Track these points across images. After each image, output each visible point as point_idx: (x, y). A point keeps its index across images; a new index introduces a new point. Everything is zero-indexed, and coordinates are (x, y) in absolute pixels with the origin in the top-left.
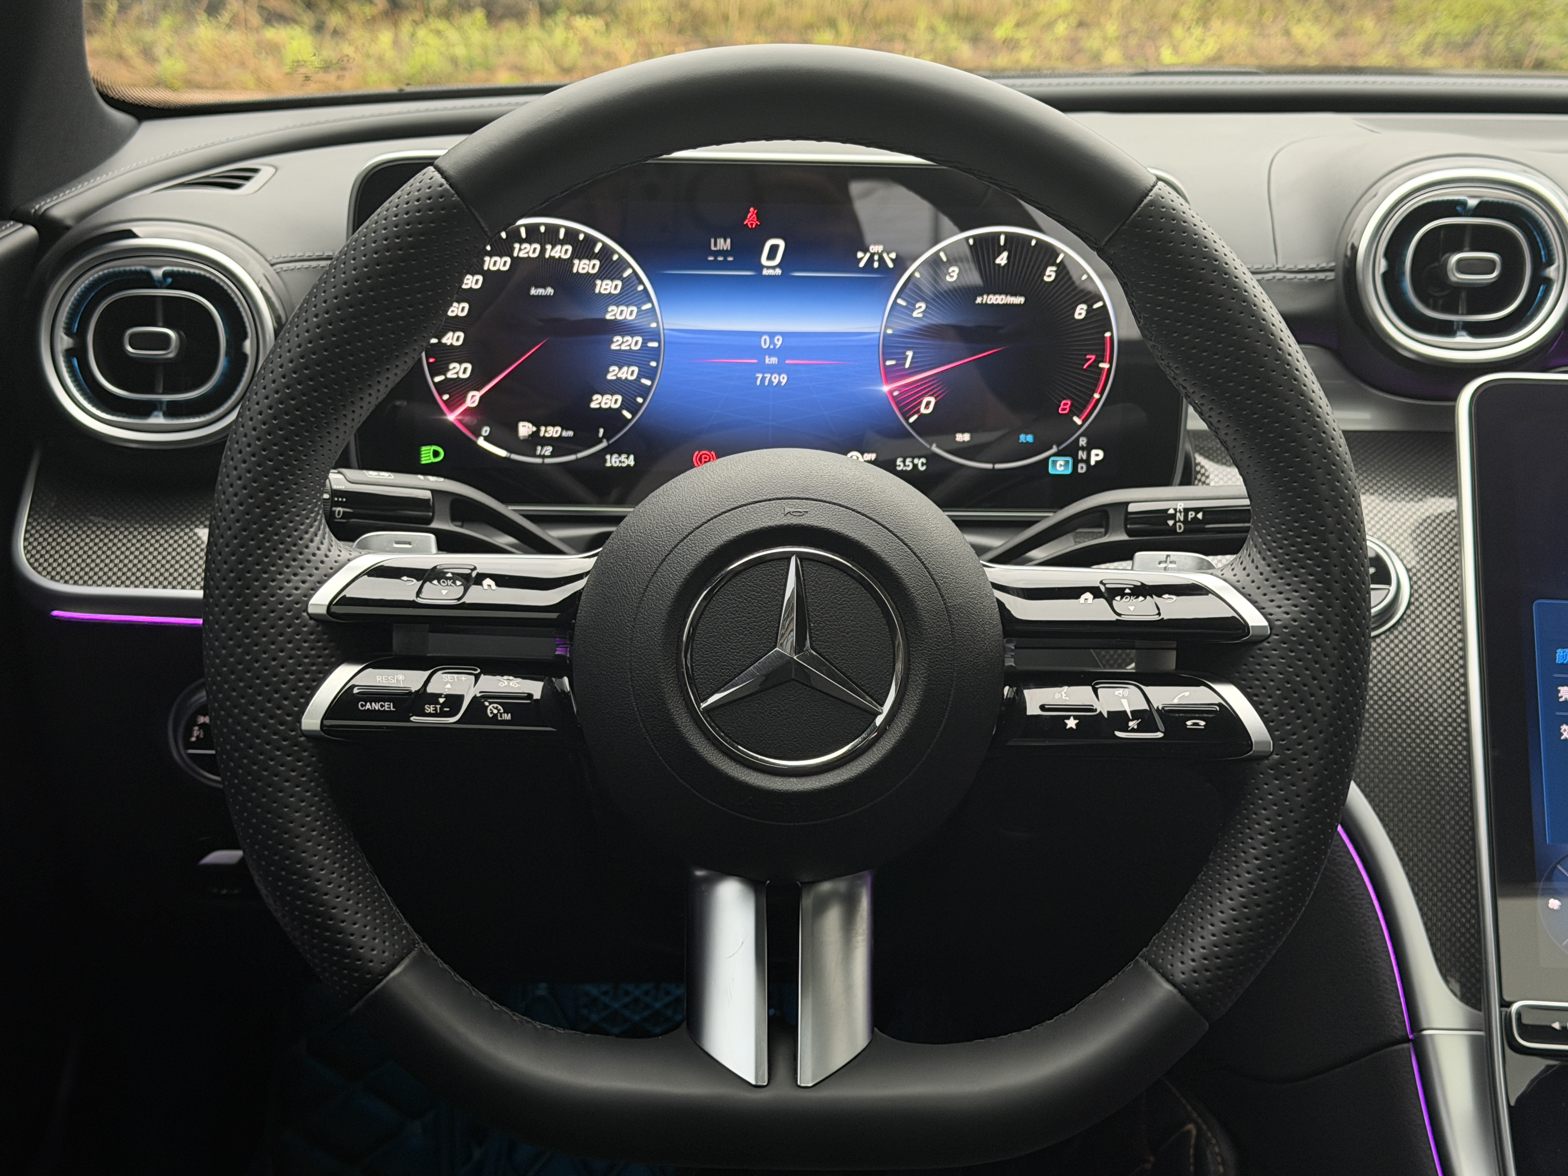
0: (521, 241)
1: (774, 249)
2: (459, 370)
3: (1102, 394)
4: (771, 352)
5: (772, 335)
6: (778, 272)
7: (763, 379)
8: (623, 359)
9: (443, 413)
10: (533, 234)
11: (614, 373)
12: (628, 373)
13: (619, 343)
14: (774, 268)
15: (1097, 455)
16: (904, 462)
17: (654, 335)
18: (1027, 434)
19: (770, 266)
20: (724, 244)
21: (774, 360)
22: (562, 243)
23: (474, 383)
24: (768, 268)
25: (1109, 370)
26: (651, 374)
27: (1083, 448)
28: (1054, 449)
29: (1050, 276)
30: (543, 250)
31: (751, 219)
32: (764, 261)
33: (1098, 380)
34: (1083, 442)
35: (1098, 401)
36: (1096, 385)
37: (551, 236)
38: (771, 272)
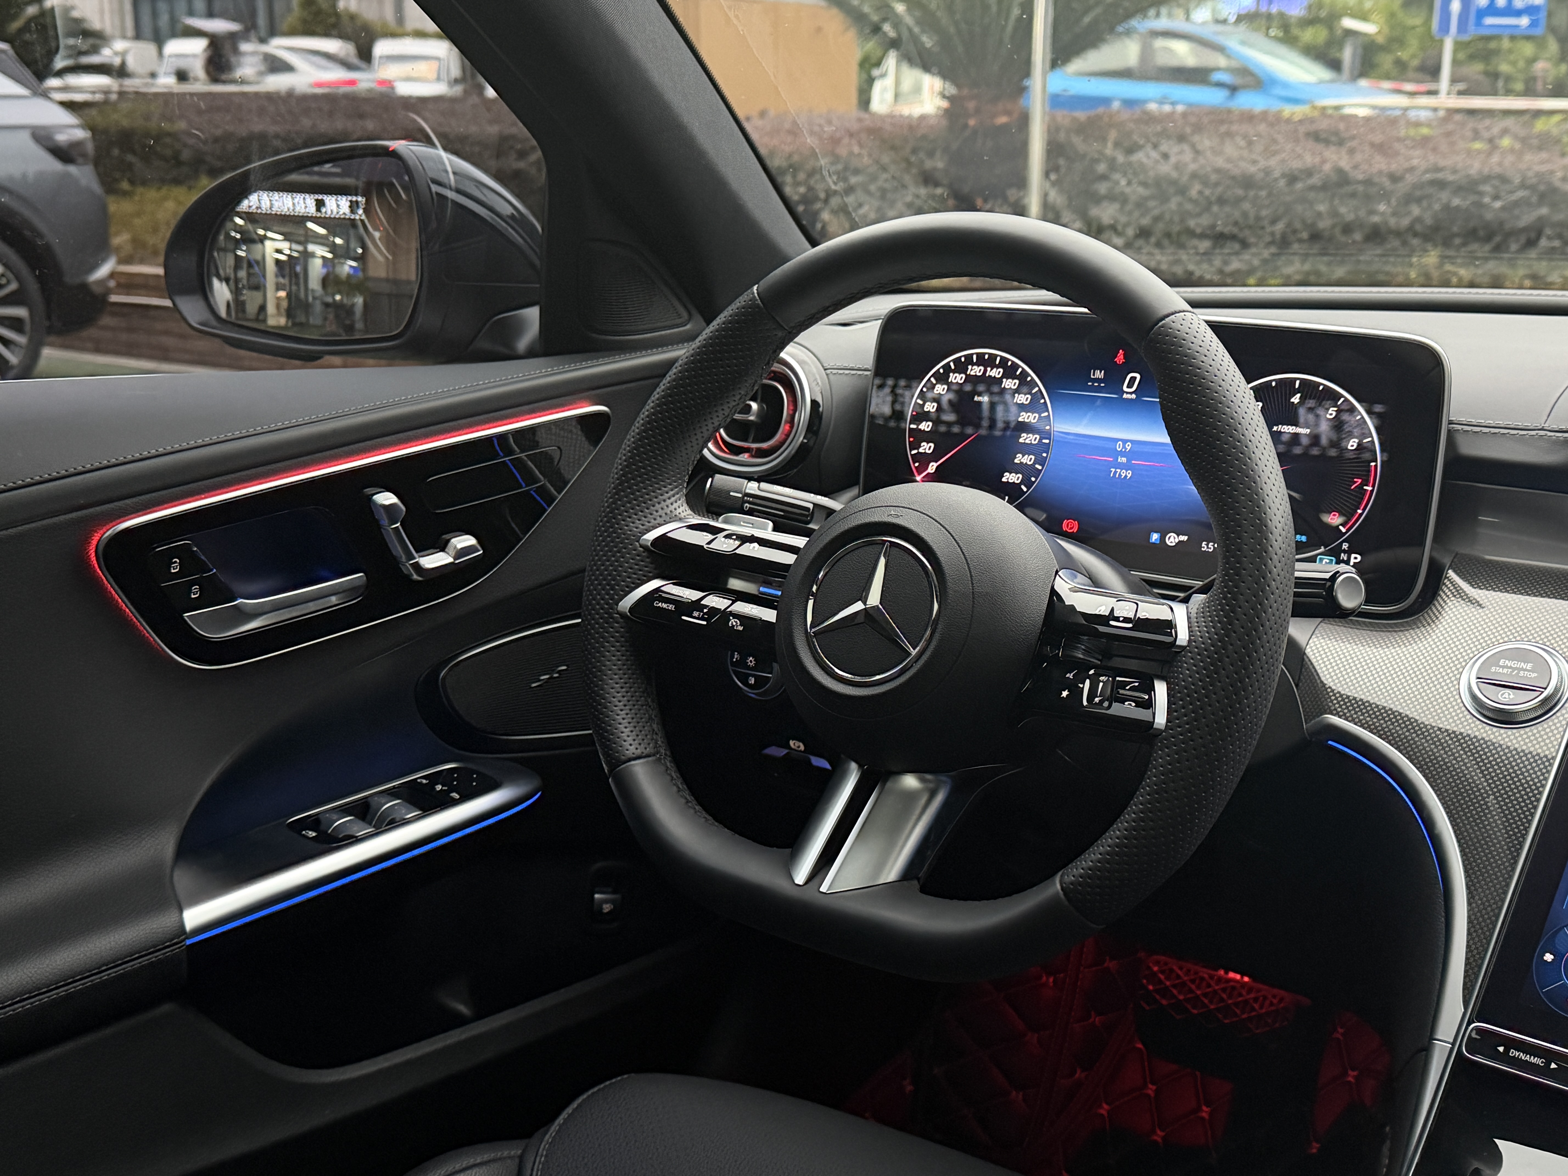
0: (973, 364)
1: (1133, 379)
2: (927, 448)
3: (1364, 510)
4: (1123, 454)
5: (1125, 442)
6: (1134, 396)
7: (1115, 472)
8: (1026, 449)
9: (914, 475)
10: (981, 360)
11: (1019, 459)
12: (1028, 460)
13: (1026, 438)
14: (1131, 393)
15: (1356, 558)
16: (1207, 545)
17: (1047, 435)
18: (1302, 535)
19: (1129, 392)
20: (1099, 374)
21: (1124, 460)
22: (998, 367)
23: (934, 457)
24: (1127, 393)
25: (1372, 491)
26: (1042, 462)
27: (1345, 552)
28: (1322, 549)
29: (1331, 414)
30: (985, 371)
31: (1120, 358)
32: (1125, 388)
33: (1362, 499)
34: (1345, 546)
35: (1361, 515)
36: (1360, 503)
37: (990, 362)
38: (1129, 396)
